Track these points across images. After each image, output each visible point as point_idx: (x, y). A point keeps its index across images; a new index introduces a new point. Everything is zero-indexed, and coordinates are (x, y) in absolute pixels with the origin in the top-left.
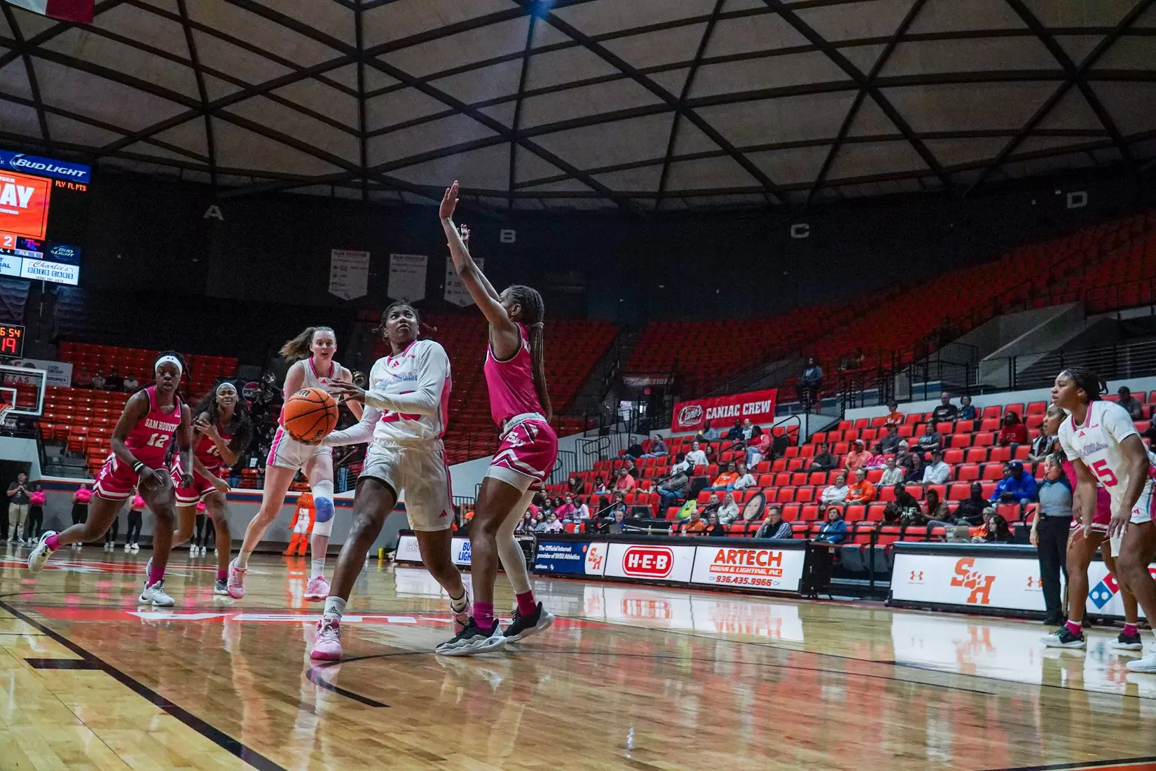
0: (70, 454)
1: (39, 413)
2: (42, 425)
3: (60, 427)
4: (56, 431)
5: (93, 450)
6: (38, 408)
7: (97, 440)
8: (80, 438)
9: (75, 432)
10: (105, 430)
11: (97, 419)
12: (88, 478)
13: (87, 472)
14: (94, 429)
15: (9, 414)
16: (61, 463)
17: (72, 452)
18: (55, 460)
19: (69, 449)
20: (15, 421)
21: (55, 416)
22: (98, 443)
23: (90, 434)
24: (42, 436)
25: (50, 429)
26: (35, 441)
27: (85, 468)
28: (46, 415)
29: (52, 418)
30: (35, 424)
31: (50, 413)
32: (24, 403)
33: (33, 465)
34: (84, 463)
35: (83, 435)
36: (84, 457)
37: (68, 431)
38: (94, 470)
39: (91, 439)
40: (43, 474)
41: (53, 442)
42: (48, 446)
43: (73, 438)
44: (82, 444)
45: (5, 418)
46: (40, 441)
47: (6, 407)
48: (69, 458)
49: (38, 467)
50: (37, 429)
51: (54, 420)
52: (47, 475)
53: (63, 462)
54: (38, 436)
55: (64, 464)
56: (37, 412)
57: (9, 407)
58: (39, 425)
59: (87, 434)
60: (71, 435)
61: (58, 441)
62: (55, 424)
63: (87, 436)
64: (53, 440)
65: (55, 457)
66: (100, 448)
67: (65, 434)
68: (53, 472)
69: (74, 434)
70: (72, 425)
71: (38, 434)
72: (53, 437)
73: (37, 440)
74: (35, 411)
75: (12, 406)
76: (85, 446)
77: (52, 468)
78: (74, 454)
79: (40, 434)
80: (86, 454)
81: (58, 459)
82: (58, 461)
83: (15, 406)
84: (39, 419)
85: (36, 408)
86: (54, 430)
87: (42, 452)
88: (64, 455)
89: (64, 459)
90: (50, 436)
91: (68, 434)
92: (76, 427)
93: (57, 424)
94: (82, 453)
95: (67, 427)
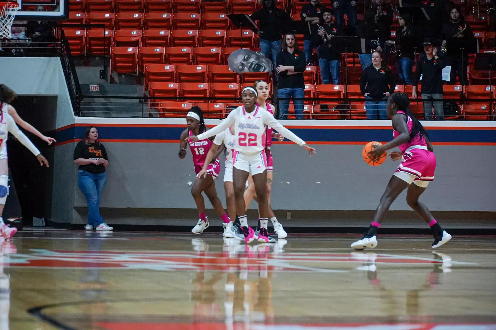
0: (116, 79)
1: (60, 12)
2: (67, 32)
3: (94, 33)
4: (89, 39)
5: (153, 68)
6: (58, 4)
7: (157, 50)
8: (130, 49)
9: (118, 39)
10: (168, 33)
11: (153, 15)
12: (151, 116)
13: (147, 107)
14: (151, 32)
15: (17, 18)
16: (103, 93)
17: (120, 75)
18: (94, 88)
19: (115, 68)
20: (23, 28)
21: (85, 15)
22: (160, 55)
23: (145, 41)
24: (69, 50)
25: (80, 38)
26: (58, 59)
27: (144, 99)
28: (71, 16)
29: (80, 20)
30: (55, 32)
31: (78, 11)
33: (58, 99)
34: (140, 91)
35: (135, 44)
36: (140, 83)
37: (108, 38)
38: (159, 102)
39: (147, 50)
40: (77, 114)
41: (86, 61)
42: (79, 65)
43: (118, 50)
44: (134, 59)
45: (10, 25)
46: (66, 59)
47: (9, 7)
48: (117, 83)
49: (68, 103)
50: (60, 39)
51: (84, 23)
52: (83, 115)
53: (106, 92)
54: (62, 52)
55: (109, 95)
56: (57, 10)
57: (13, 7)
58: (63, 33)
59: (140, 41)
60: (114, 46)
61: (94, 56)
62: (87, 30)
63: (141, 45)
64: (86, 55)
65: (93, 83)
66: (164, 64)
67: (104, 45)
68: (94, 110)
69: (119, 44)
70: (115, 28)
71: (62, 47)
72: (85, 52)
73: (60, 58)
74: (53, 9)
75: (18, 4)
76: (138, 62)
77: (89, 103)
78: (123, 76)
79: (64, 47)
80: (142, 74)
81: (98, 87)
82: (98, 90)
83: (22, 3)
84: (61, 22)
85: (54, 3)
86: (86, 38)
87: (72, 77)
88: (107, 80)
89: (108, 85)
90: (82, 50)
91: (109, 44)
92: (121, 31)
93: (90, 29)
94: (136, 73)
95: (106, 33)
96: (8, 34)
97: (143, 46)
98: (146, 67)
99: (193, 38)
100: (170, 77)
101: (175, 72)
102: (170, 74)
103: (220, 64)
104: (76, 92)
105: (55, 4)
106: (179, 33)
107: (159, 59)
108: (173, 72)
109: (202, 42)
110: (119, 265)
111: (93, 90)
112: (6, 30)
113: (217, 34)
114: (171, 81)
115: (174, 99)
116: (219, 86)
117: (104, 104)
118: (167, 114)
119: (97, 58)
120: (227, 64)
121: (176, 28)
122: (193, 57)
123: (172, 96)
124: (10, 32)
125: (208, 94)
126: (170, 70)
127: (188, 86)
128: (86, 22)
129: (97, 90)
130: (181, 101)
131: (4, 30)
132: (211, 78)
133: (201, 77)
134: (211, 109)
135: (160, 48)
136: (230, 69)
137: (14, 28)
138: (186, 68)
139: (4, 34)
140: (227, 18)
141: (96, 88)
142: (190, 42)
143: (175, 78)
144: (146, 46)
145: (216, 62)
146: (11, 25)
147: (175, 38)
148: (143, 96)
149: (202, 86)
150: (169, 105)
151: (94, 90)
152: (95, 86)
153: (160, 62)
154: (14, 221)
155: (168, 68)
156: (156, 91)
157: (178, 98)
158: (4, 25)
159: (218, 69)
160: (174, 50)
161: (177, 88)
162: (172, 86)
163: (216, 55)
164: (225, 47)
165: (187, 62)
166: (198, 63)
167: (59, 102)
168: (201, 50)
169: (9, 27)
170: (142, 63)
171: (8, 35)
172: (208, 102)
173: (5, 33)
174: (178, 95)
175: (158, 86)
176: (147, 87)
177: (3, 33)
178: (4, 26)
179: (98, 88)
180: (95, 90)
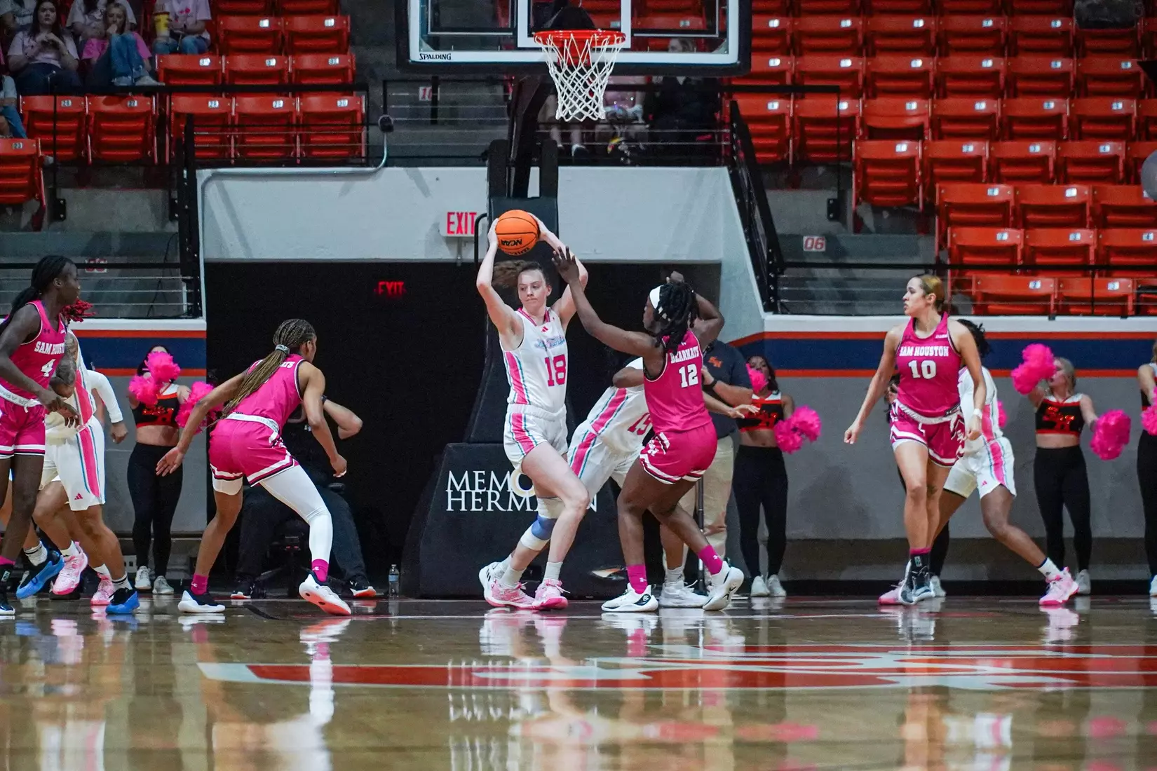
0: (869, 220)
1: (728, 56)
2: (746, 104)
3: (814, 106)
4: (801, 122)
5: (959, 193)
6: (724, 34)
7: (969, 148)
8: (902, 148)
9: (874, 122)
10: (996, 106)
11: (958, 62)
14: (953, 105)
16: (836, 256)
17: (877, 210)
18: (813, 244)
19: (864, 194)
21: (791, 62)
22: (975, 161)
23: (940, 127)
24: (749, 150)
25: (778, 118)
26: (724, 172)
28: (756, 62)
29: (778, 74)
31: (773, 52)
32: (660, 21)
33: (725, 270)
34: (928, 249)
35: (913, 133)
36: (926, 230)
37: (848, 120)
38: (972, 275)
39: (942, 149)
40: (770, 307)
42: (777, 187)
43: (873, 149)
44: (913, 171)
45: (601, 87)
46: (743, 172)
47: (600, 42)
48: (869, 232)
49: (749, 281)
50: (727, 121)
51: (788, 81)
52: (786, 310)
53: (844, 253)
54: (733, 153)
55: (850, 261)
56: (723, 49)
57: (611, 41)
58: (734, 105)
59: (927, 125)
60: (862, 138)
61: (815, 164)
62: (796, 98)
63: (928, 136)
64: (794, 161)
65: (811, 233)
66: (986, 182)
67: (838, 136)
68: (810, 297)
69: (874, 134)
70: (864, 95)
71: (733, 142)
72: (791, 152)
73: (729, 170)
74: (712, 46)
75: (623, 35)
76: (922, 178)
77: (801, 281)
78: (886, 215)
79: (739, 141)
80: (930, 208)
81: (824, 242)
82: (824, 249)
83: (633, 31)
84: (730, 80)
85: (714, 33)
86: (792, 120)
87: (757, 215)
88: (844, 223)
89: (847, 237)
90: (782, 148)
91: (851, 135)
92: (880, 102)
93: (803, 98)
94: (917, 206)
95: (844, 106)
96: (597, 110)
97: (933, 139)
98: (940, 189)
99: (1055, 118)
100: (1001, 215)
101: (1012, 204)
102: (1000, 207)
103: (1121, 183)
104: (768, 253)
105: (717, 35)
106: (1023, 106)
107: (974, 171)
108: (1007, 202)
109: (1081, 128)
110: (873, 680)
111: (812, 247)
112: (593, 99)
113: (1115, 108)
114: (1004, 224)
115: (1010, 268)
116: (1118, 237)
117: (836, 283)
118: (993, 306)
119: (821, 170)
120: (1137, 181)
121: (1015, 93)
122: (1055, 164)
123: (1006, 261)
124: (600, 105)
125: (1092, 257)
126: (1002, 199)
127: (1046, 238)
128: (793, 77)
129: (822, 247)
130: (1026, 274)
131: (587, 100)
132: (1099, 217)
133: (1074, 215)
134: (1098, 293)
135: (976, 143)
136: (1145, 194)
137: (611, 94)
138: (1038, 194)
139: (586, 109)
140: (1138, 68)
141: (817, 243)
142: (1048, 127)
143: (1012, 219)
144: (941, 138)
145: (1112, 178)
146: (604, 87)
147: (1013, 120)
148: (933, 262)
149: (1077, 236)
150: (997, 283)
151: (814, 249)
152: (816, 238)
153: (975, 179)
154: (610, 575)
155: (995, 192)
156: (964, 250)
157: (1020, 267)
158: (586, 86)
159: (1118, 195)
160: (1010, 149)
161: (1018, 243)
162: (1004, 236)
163: (1111, 160)
164: (1133, 140)
165: (1043, 178)
166: (1068, 181)
167: (723, 277)
168: (1077, 149)
169: (600, 93)
170: (931, 180)
171: (596, 113)
172: (1093, 276)
173: (589, 107)
174: (1019, 257)
175: (970, 236)
176: (943, 240)
177: (583, 107)
178: (587, 90)
179: (822, 244)
180: (816, 247)
